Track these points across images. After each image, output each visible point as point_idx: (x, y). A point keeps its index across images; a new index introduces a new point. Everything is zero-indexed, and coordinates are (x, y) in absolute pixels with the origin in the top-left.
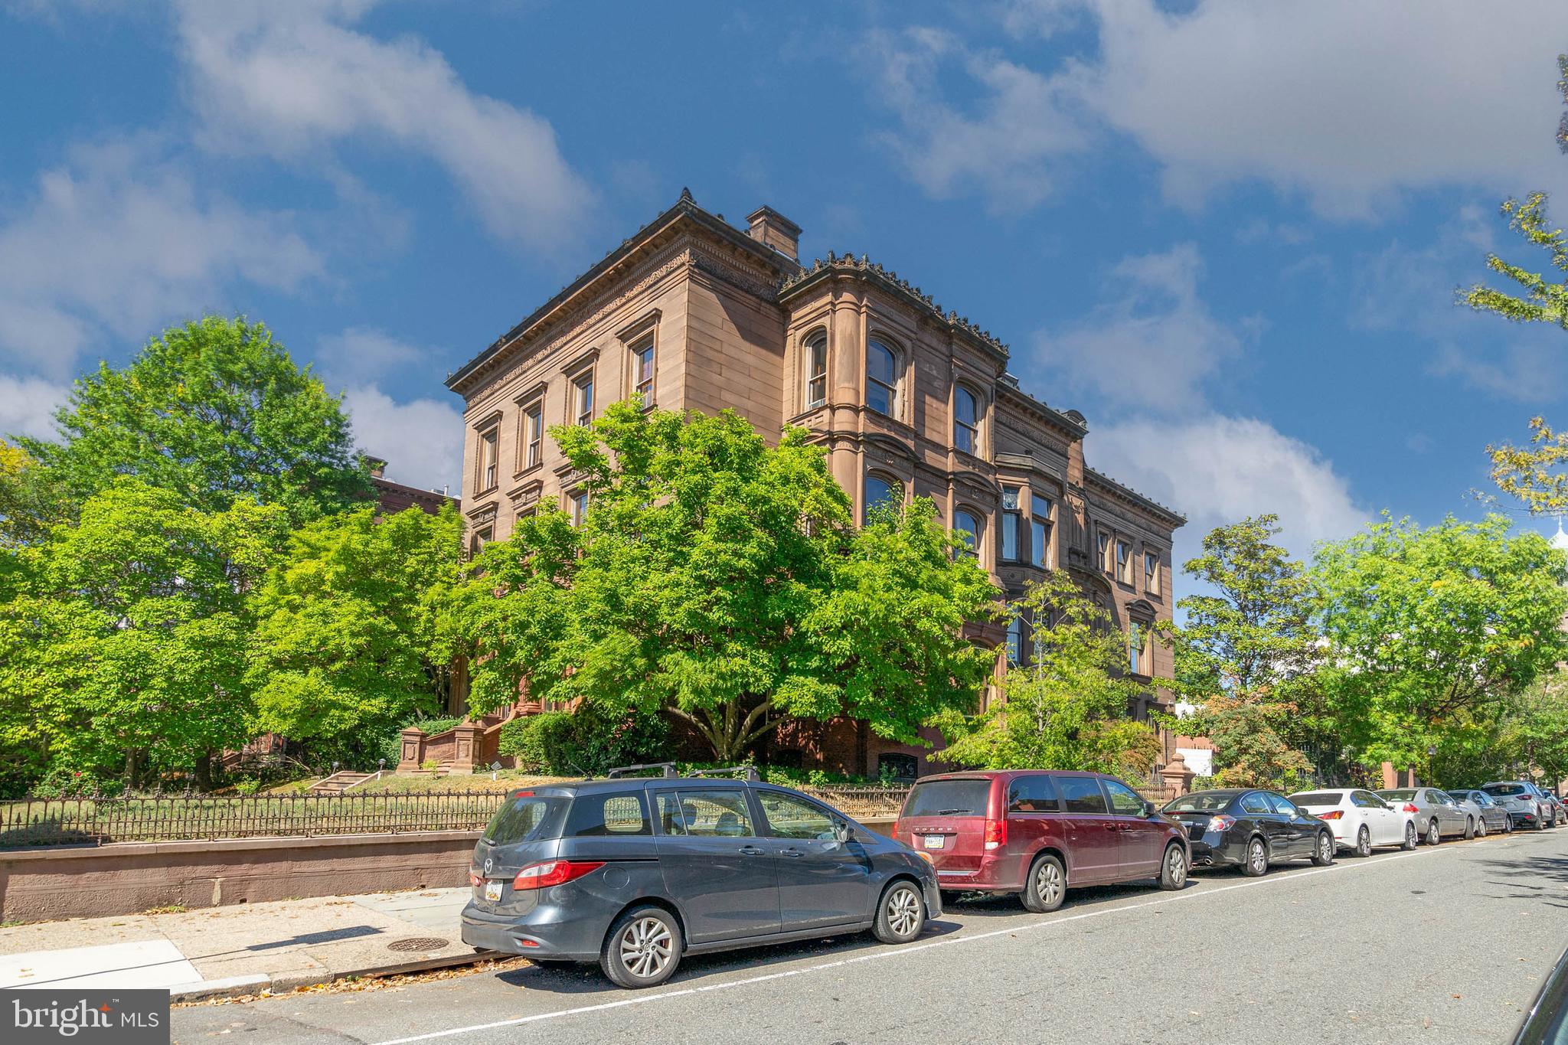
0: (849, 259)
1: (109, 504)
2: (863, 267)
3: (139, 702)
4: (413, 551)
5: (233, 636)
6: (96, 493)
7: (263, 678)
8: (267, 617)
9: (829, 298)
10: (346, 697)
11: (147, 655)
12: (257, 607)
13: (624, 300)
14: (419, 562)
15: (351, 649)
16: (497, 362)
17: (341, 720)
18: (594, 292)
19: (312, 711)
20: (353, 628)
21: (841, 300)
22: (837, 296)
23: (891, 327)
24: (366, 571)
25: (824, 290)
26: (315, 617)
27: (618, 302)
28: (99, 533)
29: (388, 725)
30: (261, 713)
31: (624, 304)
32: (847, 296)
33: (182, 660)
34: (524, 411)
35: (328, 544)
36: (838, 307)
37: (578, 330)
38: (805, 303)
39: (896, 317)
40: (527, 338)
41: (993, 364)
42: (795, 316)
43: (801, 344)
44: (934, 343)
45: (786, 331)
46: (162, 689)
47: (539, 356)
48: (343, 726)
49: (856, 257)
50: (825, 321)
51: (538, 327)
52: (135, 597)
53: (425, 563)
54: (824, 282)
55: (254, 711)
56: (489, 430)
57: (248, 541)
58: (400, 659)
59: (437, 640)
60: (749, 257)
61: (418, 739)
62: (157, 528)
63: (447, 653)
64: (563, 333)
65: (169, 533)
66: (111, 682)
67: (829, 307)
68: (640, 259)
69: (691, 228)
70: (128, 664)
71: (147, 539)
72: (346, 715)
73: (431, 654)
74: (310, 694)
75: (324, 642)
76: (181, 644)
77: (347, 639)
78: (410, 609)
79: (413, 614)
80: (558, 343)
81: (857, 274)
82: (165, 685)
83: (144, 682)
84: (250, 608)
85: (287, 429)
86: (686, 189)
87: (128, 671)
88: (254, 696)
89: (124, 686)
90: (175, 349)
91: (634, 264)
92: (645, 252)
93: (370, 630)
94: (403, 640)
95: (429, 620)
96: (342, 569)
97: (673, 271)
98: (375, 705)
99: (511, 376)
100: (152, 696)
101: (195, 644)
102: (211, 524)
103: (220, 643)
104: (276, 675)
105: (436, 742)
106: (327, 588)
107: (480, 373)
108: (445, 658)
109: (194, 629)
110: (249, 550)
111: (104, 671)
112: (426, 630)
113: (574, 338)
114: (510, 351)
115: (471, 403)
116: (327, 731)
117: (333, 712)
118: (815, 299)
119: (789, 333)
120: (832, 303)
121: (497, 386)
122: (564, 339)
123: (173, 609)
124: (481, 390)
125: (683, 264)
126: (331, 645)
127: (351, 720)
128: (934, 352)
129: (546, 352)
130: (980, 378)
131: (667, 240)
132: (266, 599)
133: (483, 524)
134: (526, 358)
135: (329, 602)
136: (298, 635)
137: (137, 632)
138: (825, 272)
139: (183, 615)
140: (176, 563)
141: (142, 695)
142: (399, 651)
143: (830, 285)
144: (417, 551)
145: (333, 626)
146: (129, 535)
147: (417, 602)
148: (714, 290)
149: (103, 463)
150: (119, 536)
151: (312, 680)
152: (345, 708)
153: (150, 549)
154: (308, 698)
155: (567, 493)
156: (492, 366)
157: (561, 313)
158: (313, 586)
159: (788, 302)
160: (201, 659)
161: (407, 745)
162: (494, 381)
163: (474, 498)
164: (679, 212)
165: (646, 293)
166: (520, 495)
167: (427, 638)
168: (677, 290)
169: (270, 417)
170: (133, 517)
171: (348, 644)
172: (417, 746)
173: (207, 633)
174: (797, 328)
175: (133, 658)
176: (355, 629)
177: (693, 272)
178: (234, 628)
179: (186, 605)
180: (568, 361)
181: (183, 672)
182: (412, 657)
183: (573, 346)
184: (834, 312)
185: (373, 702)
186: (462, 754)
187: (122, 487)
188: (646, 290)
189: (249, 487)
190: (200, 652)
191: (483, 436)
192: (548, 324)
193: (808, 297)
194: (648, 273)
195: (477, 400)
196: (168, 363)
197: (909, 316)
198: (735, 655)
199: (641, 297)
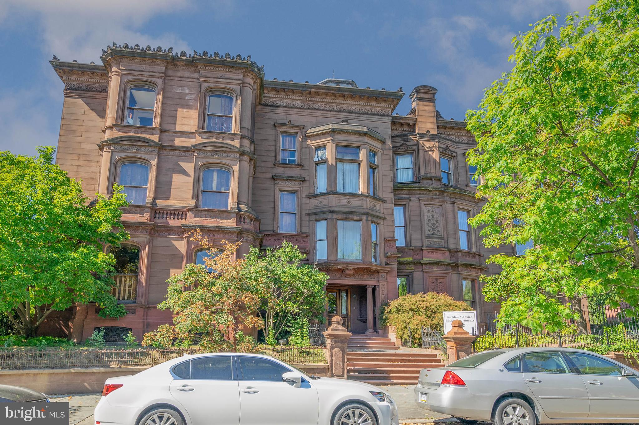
23: (142, 75)
39: (149, 69)
41: (239, 71)
44: (187, 74)
69: (62, 73)
128: (185, 79)
130: (228, 83)
148: (80, 97)
177: (67, 93)
197: (158, 65)
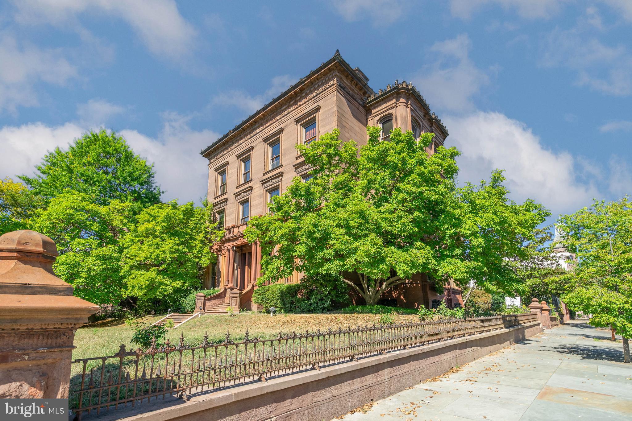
0: (404, 84)
1: (61, 200)
2: (410, 87)
3: (75, 283)
4: (192, 219)
5: (116, 255)
6: (55, 196)
7: (129, 273)
8: (128, 248)
9: (395, 101)
10: (167, 281)
11: (79, 263)
12: (124, 244)
13: (297, 106)
14: (195, 224)
15: (170, 259)
16: (227, 142)
17: (165, 290)
18: (281, 105)
19: (153, 286)
20: (171, 250)
21: (399, 102)
22: (397, 101)
23: (417, 115)
24: (173, 227)
25: (391, 98)
26: (153, 246)
27: (294, 107)
28: (59, 210)
29: (182, 292)
30: (128, 288)
31: (297, 108)
32: (402, 100)
33: (94, 265)
34: (241, 160)
35: (160, 214)
36: (398, 105)
37: (270, 123)
38: (380, 105)
39: (417, 110)
40: (244, 130)
42: (373, 111)
43: (377, 123)
44: (427, 125)
45: (367, 119)
46: (85, 278)
47: (248, 137)
48: (166, 293)
49: (408, 83)
50: (392, 111)
51: (250, 124)
52: (73, 239)
53: (197, 224)
54: (392, 95)
55: (126, 287)
56: (222, 171)
57: (117, 217)
58: (189, 264)
59: (204, 256)
60: (356, 85)
61: (203, 298)
62: (83, 209)
63: (208, 261)
64: (262, 125)
65: (87, 212)
66: (63, 275)
67: (395, 104)
68: (308, 86)
69: (338, 68)
70: (70, 267)
71: (79, 213)
72: (168, 288)
73: (201, 262)
74: (152, 279)
75: (158, 256)
76: (94, 259)
77: (169, 255)
78: (192, 243)
79: (194, 245)
80: (259, 130)
81: (408, 90)
82: (87, 276)
83: (78, 275)
84: (121, 244)
85: (130, 174)
86: (338, 50)
87: (71, 270)
88: (124, 281)
89: (68, 277)
90: (87, 143)
91: (304, 89)
92: (312, 83)
93: (177, 251)
94: (190, 255)
95: (201, 247)
96: (165, 224)
97: (328, 88)
98: (178, 284)
99: (233, 147)
100: (81, 281)
101: (99, 258)
102: (104, 210)
103: (110, 258)
104: (135, 272)
105: (210, 299)
106: (158, 234)
107: (218, 148)
108: (207, 264)
109: (100, 251)
110: (117, 221)
111: (60, 270)
112: (199, 251)
113: (267, 127)
114: (234, 136)
115: (212, 161)
116: (159, 296)
117: (162, 287)
118: (385, 103)
119: (369, 120)
120: (396, 103)
121: (225, 152)
122: (262, 128)
123: (90, 243)
124: (217, 155)
125: (334, 84)
126: (161, 258)
127: (170, 290)
128: (427, 129)
129: (252, 135)
130: (440, 142)
131: (324, 76)
132: (128, 240)
133: (219, 208)
134: (242, 139)
135: (158, 240)
136: (146, 254)
137: (74, 253)
138: (394, 89)
139: (94, 246)
140: (91, 224)
141: (76, 281)
142: (189, 260)
143: (395, 95)
144: (194, 219)
145: (162, 249)
146: (72, 211)
147: (195, 240)
148: (344, 96)
149: (57, 185)
150: (67, 211)
151: (152, 273)
152: (167, 285)
153: (80, 217)
154: (152, 281)
155: (266, 190)
156: (224, 144)
157: (262, 117)
158: (151, 233)
159: (371, 106)
160: (102, 265)
161: (198, 301)
162: (224, 150)
163: (214, 198)
164: (335, 60)
165: (311, 101)
166: (241, 194)
167: (199, 255)
168: (330, 96)
169: (124, 170)
170: (73, 204)
171: (169, 257)
172: (203, 301)
173: (105, 253)
174: (375, 117)
175: (73, 264)
176: (172, 250)
177: (338, 88)
178: (117, 251)
179: (95, 242)
180: (265, 136)
181: (94, 270)
182: (194, 262)
183: (270, 129)
184: (397, 107)
185: (177, 282)
186: (233, 304)
187: (67, 193)
188: (311, 99)
189: (115, 197)
190: (102, 262)
191: (218, 173)
192: (255, 122)
193: (382, 102)
194: (311, 92)
195: (214, 159)
196: (84, 148)
197: (422, 112)
198: (421, 249)
199: (308, 103)
